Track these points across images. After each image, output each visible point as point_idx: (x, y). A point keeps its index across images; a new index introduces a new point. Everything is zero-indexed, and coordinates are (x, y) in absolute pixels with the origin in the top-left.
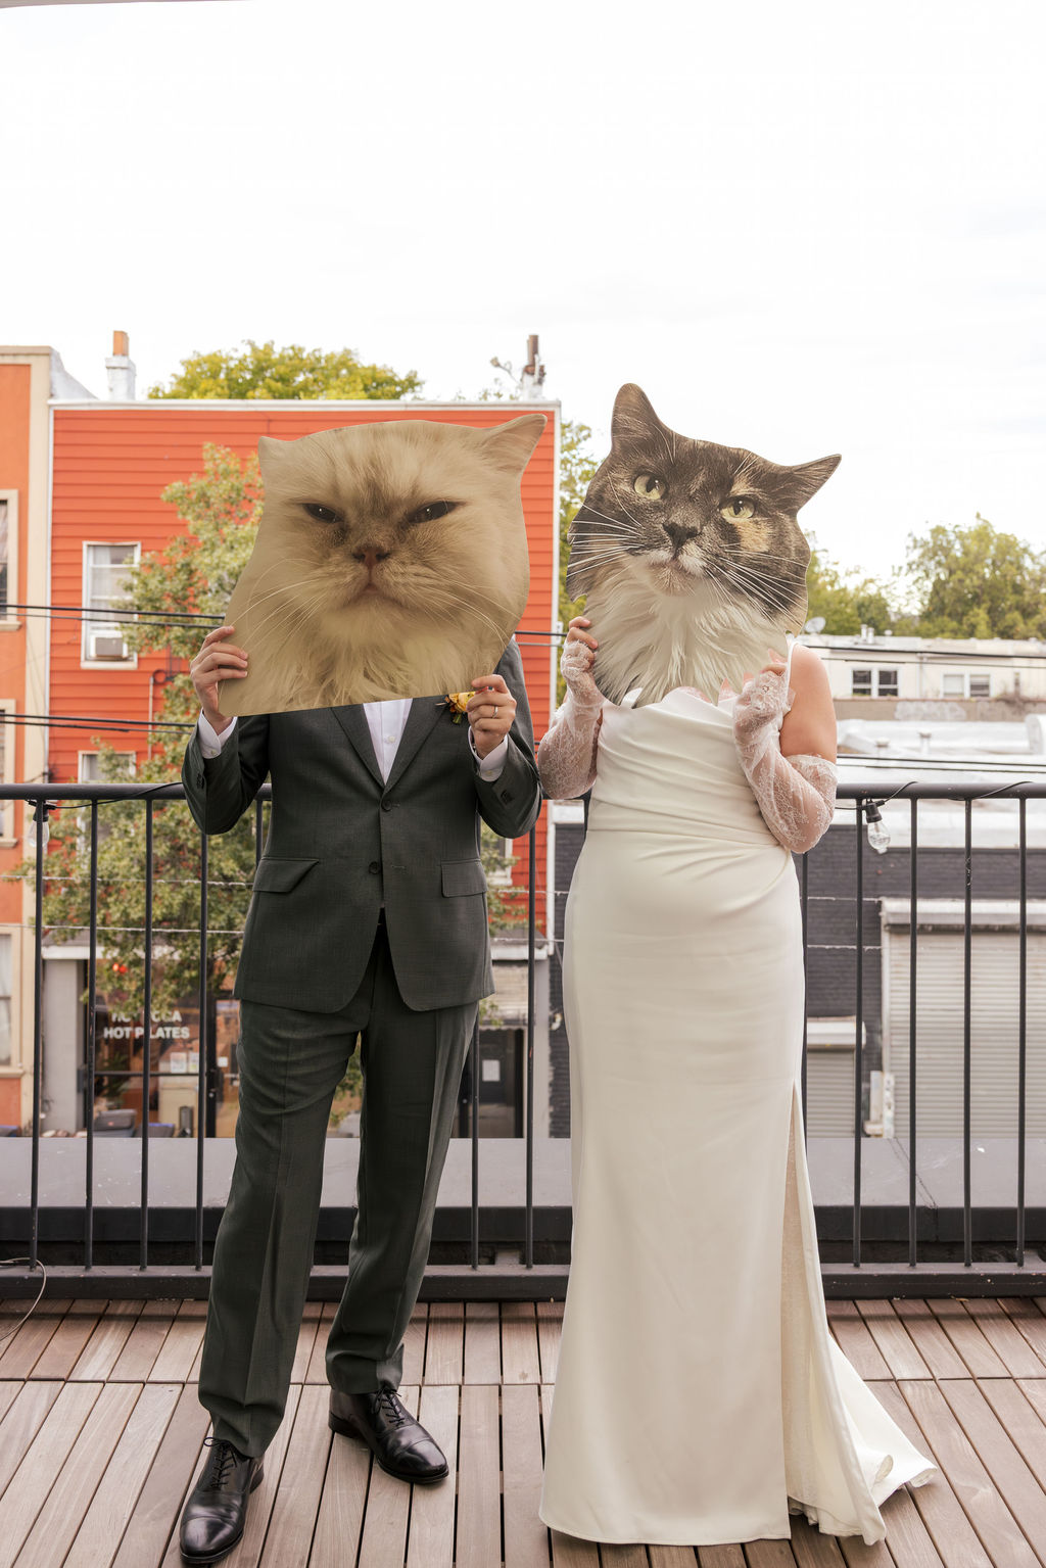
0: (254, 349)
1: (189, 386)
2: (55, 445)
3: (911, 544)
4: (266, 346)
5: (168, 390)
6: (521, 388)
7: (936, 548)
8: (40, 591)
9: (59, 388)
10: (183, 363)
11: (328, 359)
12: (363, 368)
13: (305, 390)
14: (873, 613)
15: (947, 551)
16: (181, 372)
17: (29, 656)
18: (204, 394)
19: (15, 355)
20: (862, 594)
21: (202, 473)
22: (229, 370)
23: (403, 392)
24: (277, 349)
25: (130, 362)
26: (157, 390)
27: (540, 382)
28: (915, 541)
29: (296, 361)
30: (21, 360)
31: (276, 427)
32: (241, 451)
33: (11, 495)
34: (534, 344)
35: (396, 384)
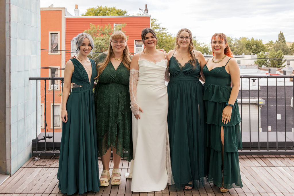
0: (99, 7)
1: (88, 14)
2: (66, 24)
4: (101, 7)
5: (85, 14)
6: (144, 13)
8: (64, 48)
9: (66, 14)
10: (87, 10)
11: (111, 9)
12: (117, 10)
13: (108, 14)
14: (206, 51)
17: (62, 59)
18: (90, 15)
19: (59, 9)
21: (90, 28)
22: (95, 11)
23: (124, 14)
24: (103, 7)
25: (78, 10)
26: (83, 14)
27: (147, 12)
29: (106, 9)
30: (60, 10)
31: (103, 20)
32: (96, 25)
33: (59, 32)
34: (146, 6)
35: (123, 12)
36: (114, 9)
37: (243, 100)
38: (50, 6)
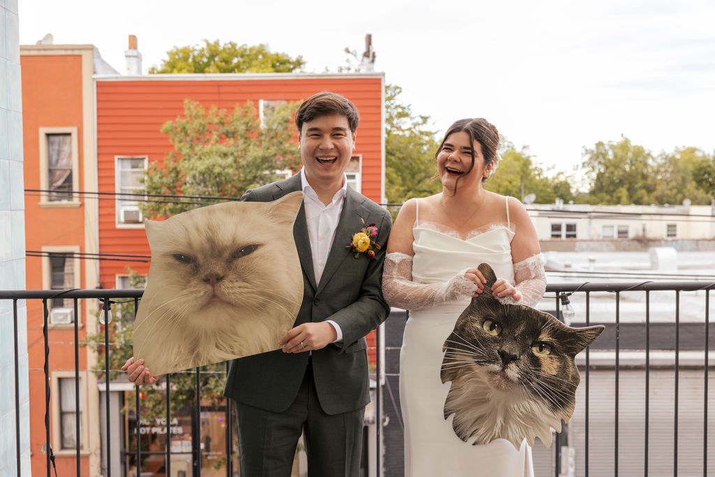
0: (208, 44)
1: (172, 66)
2: (98, 101)
3: (584, 152)
4: (215, 42)
5: (159, 68)
6: (362, 65)
7: (598, 154)
8: (91, 184)
9: (99, 67)
10: (168, 53)
11: (251, 50)
12: (272, 55)
13: (238, 68)
14: (562, 191)
15: (604, 155)
16: (167, 58)
17: (87, 222)
18: (180, 70)
19: (73, 49)
20: (556, 181)
21: (183, 116)
22: (194, 57)
23: (294, 68)
24: (222, 44)
25: (139, 53)
26: (153, 69)
27: (373, 61)
28: (586, 150)
29: (233, 51)
30: (77, 53)
31: (222, 89)
32: (206, 103)
33: (73, 130)
34: (369, 39)
35: (290, 63)
36: (261, 51)
37: (682, 355)
38: (40, 41)
